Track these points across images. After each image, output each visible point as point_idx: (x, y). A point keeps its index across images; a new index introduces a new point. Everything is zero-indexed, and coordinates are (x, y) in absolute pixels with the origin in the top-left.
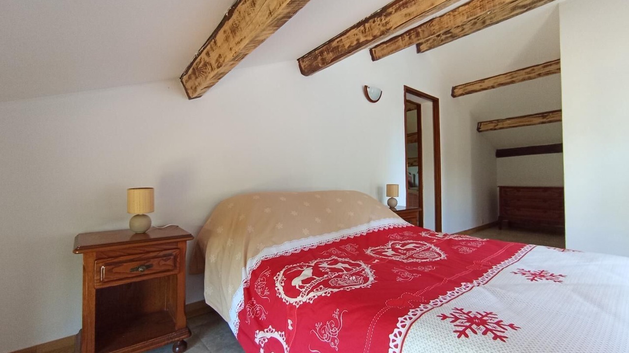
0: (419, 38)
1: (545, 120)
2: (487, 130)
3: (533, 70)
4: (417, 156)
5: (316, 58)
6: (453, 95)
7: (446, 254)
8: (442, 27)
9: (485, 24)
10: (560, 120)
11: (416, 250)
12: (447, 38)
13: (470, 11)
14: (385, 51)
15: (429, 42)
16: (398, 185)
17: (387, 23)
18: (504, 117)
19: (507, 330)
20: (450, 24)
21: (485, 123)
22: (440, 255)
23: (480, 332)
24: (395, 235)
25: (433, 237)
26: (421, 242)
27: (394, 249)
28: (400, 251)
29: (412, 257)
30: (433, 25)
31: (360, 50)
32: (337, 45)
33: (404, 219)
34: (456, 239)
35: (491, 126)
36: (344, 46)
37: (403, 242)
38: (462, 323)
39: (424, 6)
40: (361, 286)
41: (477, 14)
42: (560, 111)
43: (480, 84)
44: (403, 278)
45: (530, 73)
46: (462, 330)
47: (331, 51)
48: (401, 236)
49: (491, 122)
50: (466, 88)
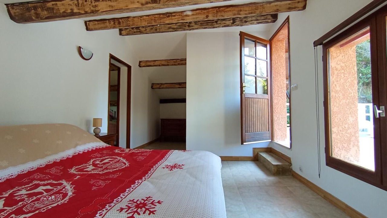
0: (120, 25)
1: (180, 86)
2: (156, 88)
3: (177, 61)
4: (116, 100)
5: (28, 10)
6: (140, 66)
7: (129, 163)
8: (134, 24)
9: (156, 31)
10: (186, 87)
11: (110, 163)
12: (137, 32)
13: (149, 20)
14: (97, 26)
15: (127, 31)
16: (102, 119)
17: (96, 6)
18: (164, 82)
19: (156, 205)
20: (138, 24)
21: (155, 84)
22: (125, 164)
23: (141, 213)
24: (96, 154)
25: (122, 152)
26: (115, 157)
27: (94, 165)
28: (98, 165)
29: (106, 169)
30: (129, 20)
31: (74, 18)
32: (52, 7)
33: (104, 142)
34: (136, 152)
35: (158, 86)
36: (59, 10)
37: (102, 158)
38: (132, 210)
39: (122, 5)
40: (58, 203)
41: (152, 24)
42: (186, 83)
43: (153, 62)
44: (97, 187)
45: (175, 62)
46: (131, 215)
47: (46, 10)
48: (101, 154)
49: (158, 84)
50: (147, 63)
